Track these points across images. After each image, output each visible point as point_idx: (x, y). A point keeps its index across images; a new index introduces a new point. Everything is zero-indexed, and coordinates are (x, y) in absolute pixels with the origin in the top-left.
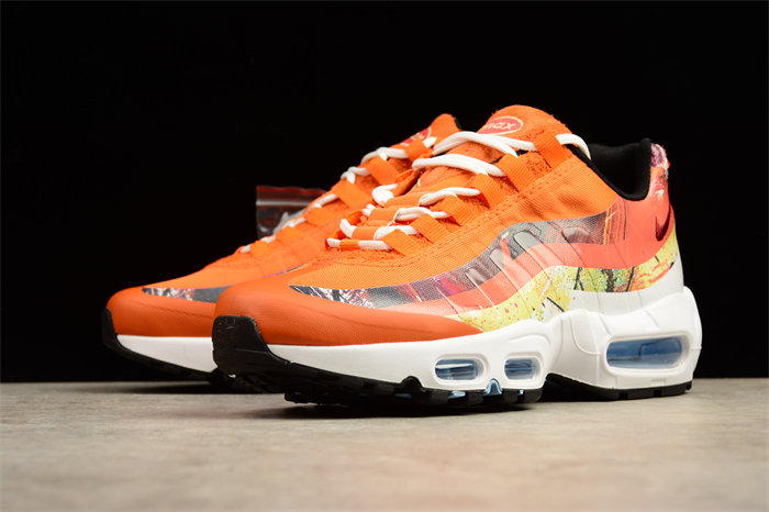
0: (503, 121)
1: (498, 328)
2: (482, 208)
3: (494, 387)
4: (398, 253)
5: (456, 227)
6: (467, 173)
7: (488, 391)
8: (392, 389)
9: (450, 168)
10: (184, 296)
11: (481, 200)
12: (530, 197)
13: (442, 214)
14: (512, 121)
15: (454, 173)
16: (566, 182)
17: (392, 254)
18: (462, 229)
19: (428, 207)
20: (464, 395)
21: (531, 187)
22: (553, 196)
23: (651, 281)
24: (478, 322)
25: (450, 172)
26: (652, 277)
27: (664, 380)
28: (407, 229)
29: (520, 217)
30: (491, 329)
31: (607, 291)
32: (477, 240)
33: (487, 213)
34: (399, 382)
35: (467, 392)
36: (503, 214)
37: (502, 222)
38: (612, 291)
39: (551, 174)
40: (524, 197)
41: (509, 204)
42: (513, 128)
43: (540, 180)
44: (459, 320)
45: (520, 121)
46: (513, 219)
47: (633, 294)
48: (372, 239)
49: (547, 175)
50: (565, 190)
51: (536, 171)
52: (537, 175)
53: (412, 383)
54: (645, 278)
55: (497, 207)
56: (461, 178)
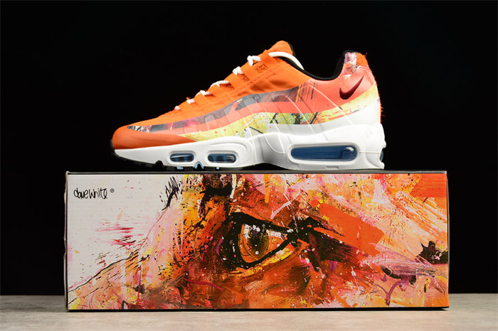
3: (199, 165)
7: (195, 167)
8: (151, 166)
12: (255, 82)
16: (274, 74)
18: (216, 99)
20: (182, 168)
21: (255, 77)
22: (267, 81)
23: (330, 119)
24: (195, 137)
26: (332, 117)
27: (337, 167)
30: (202, 140)
31: (295, 124)
33: (232, 91)
34: (155, 163)
35: (184, 167)
38: (299, 123)
39: (267, 71)
40: (252, 83)
43: (260, 74)
44: (184, 136)
47: (316, 125)
49: (264, 71)
50: (274, 78)
51: (259, 70)
53: (159, 163)
54: (326, 118)
55: (238, 88)
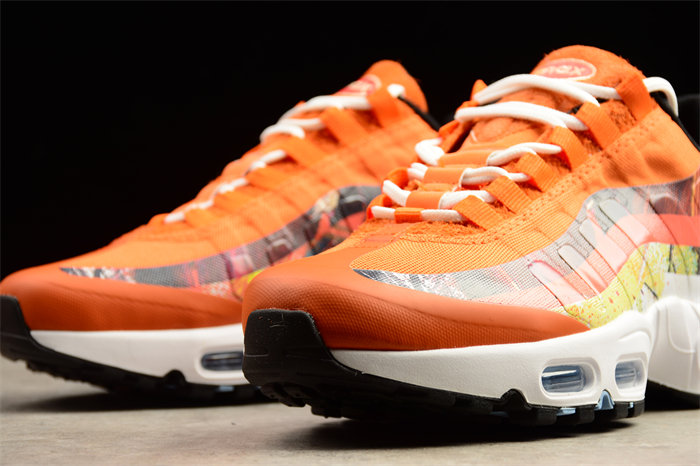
0: (567, 64)
1: (605, 323)
2: (563, 170)
3: (605, 400)
4: (476, 226)
5: (538, 193)
6: (537, 127)
7: (600, 406)
9: (515, 120)
10: (123, 277)
11: (561, 161)
12: (615, 156)
13: (520, 177)
14: (580, 66)
15: (523, 126)
16: (653, 139)
17: (469, 228)
18: (546, 196)
19: (500, 166)
20: (574, 412)
21: (616, 143)
22: (640, 156)
24: (585, 315)
25: (517, 126)
28: (481, 195)
29: (604, 181)
30: (599, 324)
31: (698, 273)
32: (563, 210)
33: (569, 177)
34: (498, 396)
35: (578, 408)
36: (586, 177)
37: (586, 188)
39: (637, 129)
40: (609, 157)
41: (592, 165)
42: (583, 74)
43: (625, 136)
44: (564, 313)
45: (591, 66)
46: (597, 184)
48: (435, 208)
49: (633, 130)
50: (653, 148)
51: (621, 124)
52: (621, 130)
53: (514, 397)
55: (580, 168)
56: (530, 133)
